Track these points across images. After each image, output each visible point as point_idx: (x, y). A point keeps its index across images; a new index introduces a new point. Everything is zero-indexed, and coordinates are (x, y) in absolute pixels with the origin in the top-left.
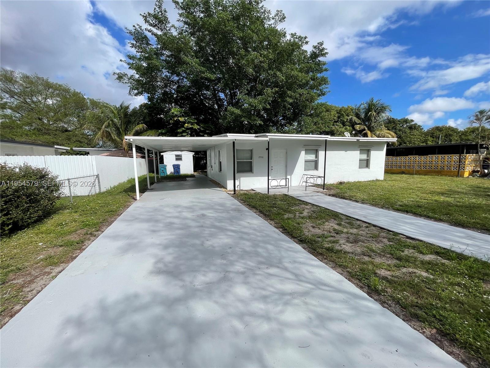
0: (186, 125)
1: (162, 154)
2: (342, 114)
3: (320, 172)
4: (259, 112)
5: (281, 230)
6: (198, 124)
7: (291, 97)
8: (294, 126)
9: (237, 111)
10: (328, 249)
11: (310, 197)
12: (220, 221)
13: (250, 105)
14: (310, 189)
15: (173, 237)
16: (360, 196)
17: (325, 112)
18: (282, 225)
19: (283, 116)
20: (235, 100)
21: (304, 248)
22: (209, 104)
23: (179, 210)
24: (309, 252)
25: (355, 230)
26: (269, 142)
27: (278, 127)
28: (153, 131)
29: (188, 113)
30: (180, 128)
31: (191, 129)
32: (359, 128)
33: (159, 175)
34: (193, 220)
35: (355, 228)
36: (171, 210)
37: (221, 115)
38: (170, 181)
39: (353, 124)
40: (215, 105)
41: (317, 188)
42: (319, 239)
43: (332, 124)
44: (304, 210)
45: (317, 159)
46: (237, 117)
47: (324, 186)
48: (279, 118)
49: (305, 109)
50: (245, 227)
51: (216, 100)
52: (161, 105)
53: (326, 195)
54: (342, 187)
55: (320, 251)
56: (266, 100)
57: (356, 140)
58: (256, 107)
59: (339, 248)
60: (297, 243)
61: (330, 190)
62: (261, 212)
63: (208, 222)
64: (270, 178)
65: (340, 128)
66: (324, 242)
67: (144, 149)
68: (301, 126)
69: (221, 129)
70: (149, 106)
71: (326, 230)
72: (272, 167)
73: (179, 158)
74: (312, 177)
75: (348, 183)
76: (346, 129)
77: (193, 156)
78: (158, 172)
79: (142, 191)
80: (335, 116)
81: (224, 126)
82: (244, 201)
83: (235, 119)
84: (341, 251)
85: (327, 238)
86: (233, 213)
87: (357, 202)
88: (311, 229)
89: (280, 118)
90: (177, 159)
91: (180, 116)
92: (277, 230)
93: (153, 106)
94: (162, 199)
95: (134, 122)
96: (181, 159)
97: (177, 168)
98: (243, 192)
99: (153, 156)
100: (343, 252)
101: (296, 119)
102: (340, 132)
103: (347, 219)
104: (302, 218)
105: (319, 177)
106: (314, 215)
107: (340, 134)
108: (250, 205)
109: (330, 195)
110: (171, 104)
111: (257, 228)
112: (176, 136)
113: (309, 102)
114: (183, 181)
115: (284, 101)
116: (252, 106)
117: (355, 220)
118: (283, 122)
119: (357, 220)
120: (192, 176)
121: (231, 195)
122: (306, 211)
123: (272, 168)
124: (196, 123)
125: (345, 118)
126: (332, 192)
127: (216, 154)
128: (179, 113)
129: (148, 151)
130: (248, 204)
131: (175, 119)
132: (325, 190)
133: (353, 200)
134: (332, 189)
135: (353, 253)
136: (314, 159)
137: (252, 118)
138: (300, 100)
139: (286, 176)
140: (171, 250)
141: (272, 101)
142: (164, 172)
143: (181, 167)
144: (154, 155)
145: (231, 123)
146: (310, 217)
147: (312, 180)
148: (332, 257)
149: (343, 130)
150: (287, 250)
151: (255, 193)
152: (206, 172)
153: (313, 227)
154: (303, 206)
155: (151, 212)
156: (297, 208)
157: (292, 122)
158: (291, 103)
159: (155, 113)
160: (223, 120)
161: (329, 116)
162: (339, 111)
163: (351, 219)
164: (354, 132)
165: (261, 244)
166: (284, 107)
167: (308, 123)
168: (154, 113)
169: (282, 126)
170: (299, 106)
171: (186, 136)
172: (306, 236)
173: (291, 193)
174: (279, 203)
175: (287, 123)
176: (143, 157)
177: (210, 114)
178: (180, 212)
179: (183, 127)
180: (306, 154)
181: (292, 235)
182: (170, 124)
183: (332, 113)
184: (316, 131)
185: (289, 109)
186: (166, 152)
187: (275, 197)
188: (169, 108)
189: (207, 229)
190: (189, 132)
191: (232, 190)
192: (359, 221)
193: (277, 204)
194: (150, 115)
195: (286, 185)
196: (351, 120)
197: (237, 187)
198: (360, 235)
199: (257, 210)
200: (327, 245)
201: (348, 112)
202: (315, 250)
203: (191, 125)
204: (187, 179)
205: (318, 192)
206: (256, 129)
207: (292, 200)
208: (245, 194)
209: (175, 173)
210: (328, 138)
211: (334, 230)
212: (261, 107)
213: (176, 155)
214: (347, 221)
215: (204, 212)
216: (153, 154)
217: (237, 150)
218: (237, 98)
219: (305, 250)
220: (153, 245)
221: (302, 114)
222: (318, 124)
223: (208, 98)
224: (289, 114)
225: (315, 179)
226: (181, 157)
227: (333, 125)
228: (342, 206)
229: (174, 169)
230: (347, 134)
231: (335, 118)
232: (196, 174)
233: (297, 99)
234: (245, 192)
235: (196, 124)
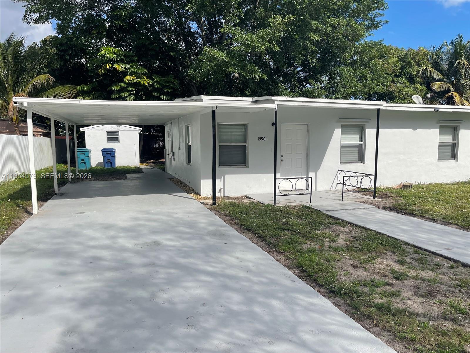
0: (128, 77)
1: (82, 129)
2: (409, 62)
3: (368, 166)
4: (260, 57)
5: (297, 271)
6: (149, 77)
7: (316, 31)
8: (321, 82)
9: (221, 55)
10: (381, 308)
11: (349, 211)
12: (187, 255)
13: (244, 44)
14: (350, 197)
15: (99, 284)
16: (440, 210)
17: (379, 59)
18: (299, 263)
19: (302, 65)
20: (218, 35)
21: (337, 305)
22: (169, 40)
23: (112, 233)
24: (345, 313)
25: (430, 273)
26: (276, 112)
27: (294, 85)
28: (67, 88)
29: (131, 56)
30: (115, 83)
31: (136, 85)
32: (440, 88)
33: (77, 169)
34: (137, 253)
35: (429, 270)
36: (97, 234)
37: (190, 60)
38: (96, 180)
39: (428, 81)
40: (181, 44)
41: (362, 196)
42: (365, 289)
43: (390, 79)
44: (338, 235)
45: (362, 143)
46: (221, 65)
47: (374, 192)
48: (295, 69)
49: (343, 52)
50: (232, 266)
51: (183, 34)
52: (81, 40)
53: (379, 207)
54: (406, 193)
55: (366, 310)
56: (273, 37)
57: (433, 110)
58: (254, 48)
59: (400, 306)
60: (324, 296)
61: (385, 199)
62: (261, 238)
63: (164, 257)
64: (278, 176)
65: (404, 87)
66: (374, 295)
67: (49, 119)
68: (335, 83)
69: (192, 87)
70: (59, 42)
71: (378, 273)
72: (282, 156)
73: (113, 137)
74: (354, 174)
75: (419, 186)
76: (416, 89)
77: (140, 134)
78: (75, 163)
79: (43, 197)
80: (396, 66)
81: (197, 81)
82: (230, 218)
83: (218, 68)
84: (404, 311)
85: (380, 287)
86: (212, 241)
87: (434, 220)
88: (350, 270)
89: (297, 68)
90: (110, 140)
91: (117, 62)
92: (289, 272)
93: (66, 43)
94: (81, 213)
95: (31, 70)
96: (116, 140)
97: (109, 154)
98: (230, 201)
99: (65, 133)
100: (407, 313)
101: (326, 71)
102: (405, 95)
103: (416, 253)
104: (336, 249)
105: (367, 175)
106: (357, 244)
107: (404, 98)
108: (241, 225)
109: (385, 207)
110: (101, 39)
111: (253, 269)
112: (109, 98)
113: (349, 40)
114: (121, 179)
115: (305, 39)
116: (248, 46)
117: (430, 254)
118: (303, 75)
119: (434, 254)
120: (137, 170)
121: (208, 206)
122: (343, 236)
123: (282, 158)
124: (145, 74)
125: (415, 70)
126: (390, 202)
127: (181, 130)
128: (115, 56)
129: (57, 124)
130: (238, 224)
131: (108, 67)
132: (376, 199)
133: (427, 218)
134: (389, 197)
135: (425, 316)
136: (358, 142)
137: (248, 68)
138: (334, 36)
139: (307, 174)
140: (93, 310)
141: (283, 38)
142: (85, 163)
143: (117, 154)
144: (67, 131)
145: (209, 75)
146: (348, 249)
147: (353, 181)
148: (387, 322)
149: (410, 90)
150: (307, 309)
151: (251, 203)
152: (163, 163)
153: (355, 267)
154: (337, 227)
155: (59, 237)
156: (326, 231)
157: (318, 76)
158: (317, 42)
159: (70, 55)
160: (195, 71)
161: (386, 65)
162: (403, 57)
163: (424, 252)
164: (429, 95)
165: (261, 299)
166: (305, 48)
167: (348, 78)
168: (68, 55)
169: (301, 81)
170: (331, 47)
171: (126, 97)
172: (342, 283)
173: (316, 204)
174: (294, 221)
175: (310, 77)
176: (47, 135)
177: (173, 59)
178: (113, 238)
179: (122, 81)
180: (343, 133)
181: (316, 280)
182: (98, 74)
183: (390, 61)
184: (361, 92)
185: (313, 52)
186: (90, 126)
187: (286, 211)
188: (97, 46)
189: (162, 270)
190: (132, 91)
191: (209, 198)
192: (437, 257)
193: (291, 224)
194: (61, 57)
195: (307, 190)
196: (424, 72)
197: (220, 192)
198: (439, 283)
199: (255, 234)
200: (378, 301)
201: (419, 58)
202: (357, 309)
203: (137, 78)
204: (128, 175)
205: (364, 202)
206: (254, 88)
207: (318, 217)
208: (233, 205)
209: (106, 165)
210: (382, 105)
211: (393, 272)
212: (263, 48)
213: (108, 132)
214: (416, 256)
215: (158, 238)
216: (65, 129)
217: (219, 125)
218: (220, 32)
219: (339, 308)
220: (59, 300)
221: (337, 61)
222: (366, 80)
223: (168, 31)
224: (313, 62)
225: (360, 178)
226: (118, 135)
227: (393, 82)
228: (405, 228)
229: (104, 157)
230: (417, 98)
231: (396, 69)
232: (144, 166)
233: (327, 35)
234: (234, 201)
235: (147, 77)
